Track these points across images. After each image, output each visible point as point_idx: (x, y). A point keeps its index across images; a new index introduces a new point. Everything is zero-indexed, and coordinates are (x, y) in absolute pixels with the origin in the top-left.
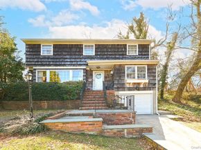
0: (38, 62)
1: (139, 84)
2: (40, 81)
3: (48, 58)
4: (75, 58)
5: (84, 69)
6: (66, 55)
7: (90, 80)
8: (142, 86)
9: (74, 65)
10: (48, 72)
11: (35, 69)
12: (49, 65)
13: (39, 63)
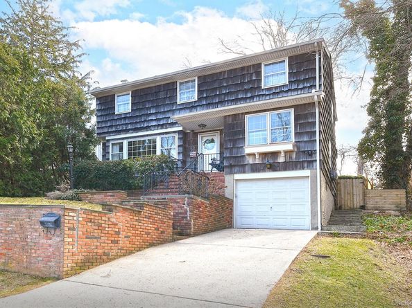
0: (111, 126)
1: (275, 154)
2: (116, 159)
3: (125, 118)
4: (164, 112)
5: (179, 132)
6: (149, 108)
7: (193, 154)
8: (281, 159)
9: (162, 126)
10: (125, 143)
11: (108, 141)
12: (127, 131)
13: (114, 129)
